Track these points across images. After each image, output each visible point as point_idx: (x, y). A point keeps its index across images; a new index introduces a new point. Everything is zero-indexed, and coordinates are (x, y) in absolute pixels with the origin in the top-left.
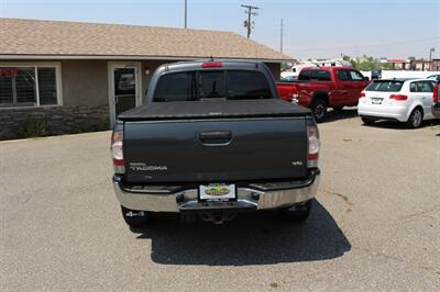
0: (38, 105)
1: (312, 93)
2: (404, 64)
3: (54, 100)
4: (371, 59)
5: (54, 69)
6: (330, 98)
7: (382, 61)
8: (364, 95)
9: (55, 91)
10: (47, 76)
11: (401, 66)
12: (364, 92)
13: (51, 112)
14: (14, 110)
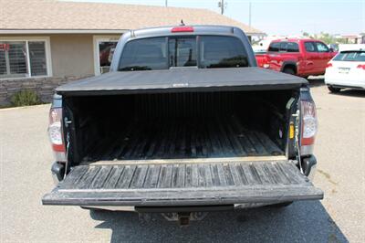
0: (29, 76)
1: (281, 63)
2: (356, 39)
3: (45, 72)
4: (327, 35)
5: (43, 43)
6: (298, 68)
7: (337, 37)
8: (331, 65)
9: (45, 63)
10: (38, 49)
11: (353, 41)
12: (331, 62)
13: (41, 83)
14: (8, 81)
